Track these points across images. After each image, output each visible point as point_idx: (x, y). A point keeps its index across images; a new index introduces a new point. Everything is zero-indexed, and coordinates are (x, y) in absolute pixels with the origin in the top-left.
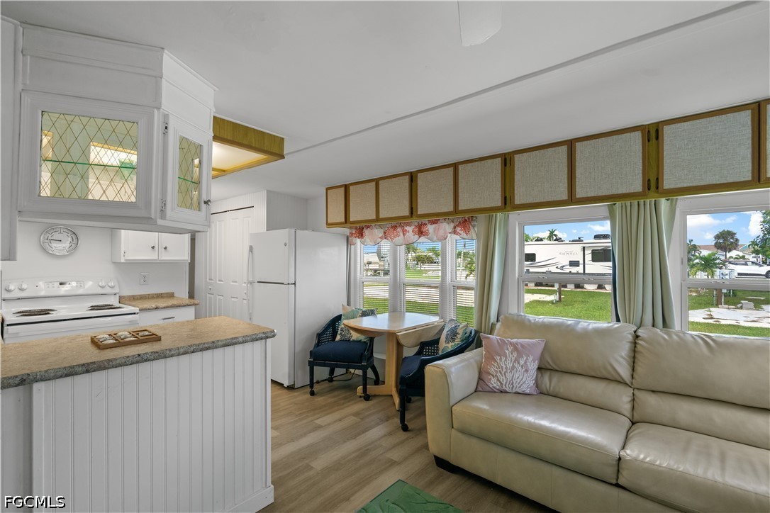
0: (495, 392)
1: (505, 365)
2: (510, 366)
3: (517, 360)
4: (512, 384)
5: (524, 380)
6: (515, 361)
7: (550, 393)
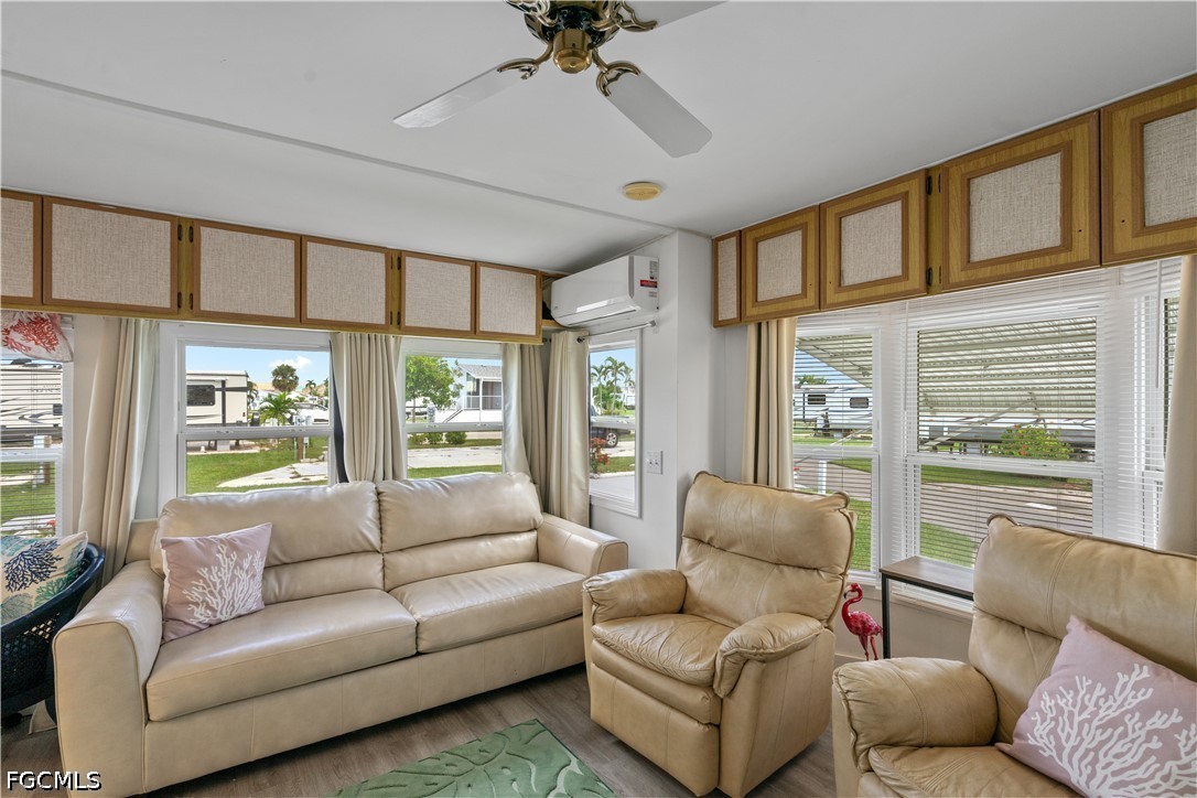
0: (201, 630)
1: (220, 578)
2: (227, 577)
3: (238, 565)
4: (233, 605)
5: (250, 592)
6: (235, 567)
7: (280, 599)
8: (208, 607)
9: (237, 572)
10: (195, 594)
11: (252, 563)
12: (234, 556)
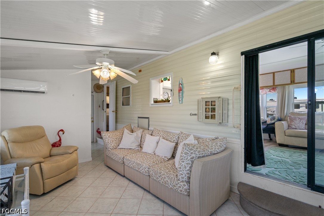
0: (294, 129)
1: (297, 122)
4: (299, 127)
5: (302, 126)
8: (295, 126)
9: (300, 122)
10: (293, 124)
11: (303, 121)
12: (300, 120)
